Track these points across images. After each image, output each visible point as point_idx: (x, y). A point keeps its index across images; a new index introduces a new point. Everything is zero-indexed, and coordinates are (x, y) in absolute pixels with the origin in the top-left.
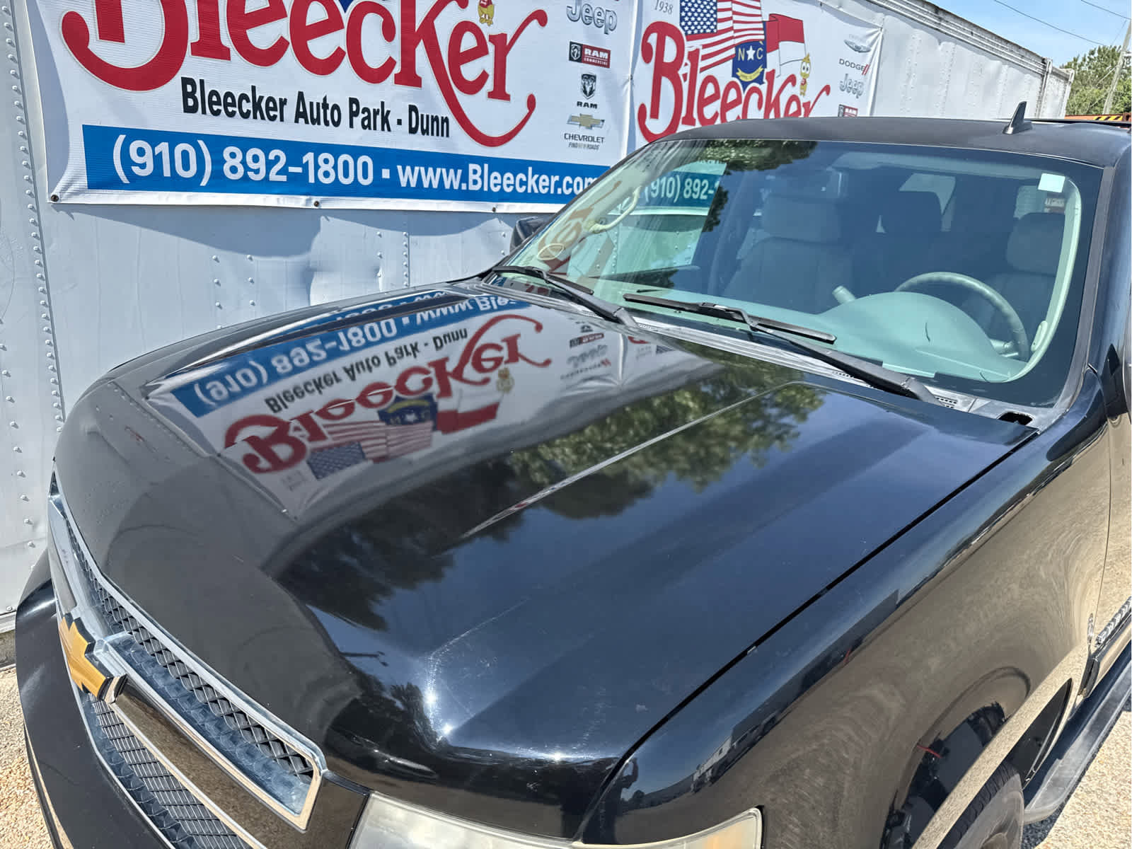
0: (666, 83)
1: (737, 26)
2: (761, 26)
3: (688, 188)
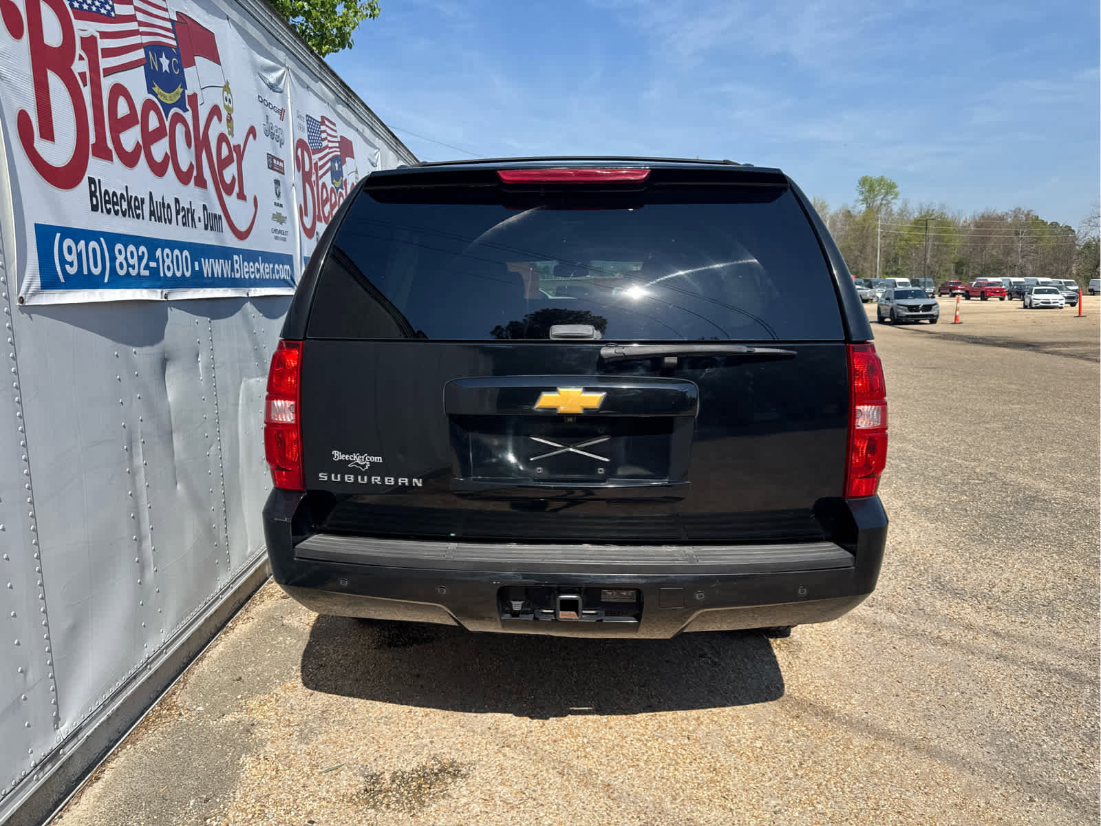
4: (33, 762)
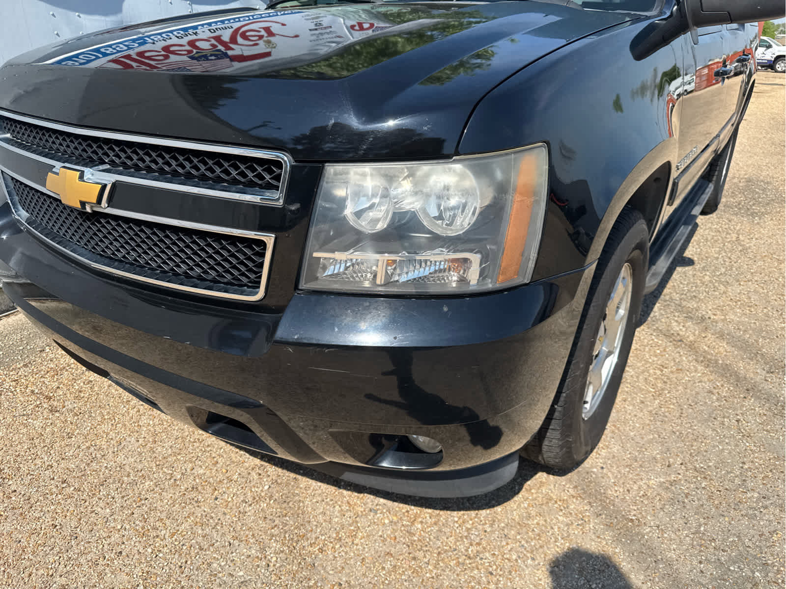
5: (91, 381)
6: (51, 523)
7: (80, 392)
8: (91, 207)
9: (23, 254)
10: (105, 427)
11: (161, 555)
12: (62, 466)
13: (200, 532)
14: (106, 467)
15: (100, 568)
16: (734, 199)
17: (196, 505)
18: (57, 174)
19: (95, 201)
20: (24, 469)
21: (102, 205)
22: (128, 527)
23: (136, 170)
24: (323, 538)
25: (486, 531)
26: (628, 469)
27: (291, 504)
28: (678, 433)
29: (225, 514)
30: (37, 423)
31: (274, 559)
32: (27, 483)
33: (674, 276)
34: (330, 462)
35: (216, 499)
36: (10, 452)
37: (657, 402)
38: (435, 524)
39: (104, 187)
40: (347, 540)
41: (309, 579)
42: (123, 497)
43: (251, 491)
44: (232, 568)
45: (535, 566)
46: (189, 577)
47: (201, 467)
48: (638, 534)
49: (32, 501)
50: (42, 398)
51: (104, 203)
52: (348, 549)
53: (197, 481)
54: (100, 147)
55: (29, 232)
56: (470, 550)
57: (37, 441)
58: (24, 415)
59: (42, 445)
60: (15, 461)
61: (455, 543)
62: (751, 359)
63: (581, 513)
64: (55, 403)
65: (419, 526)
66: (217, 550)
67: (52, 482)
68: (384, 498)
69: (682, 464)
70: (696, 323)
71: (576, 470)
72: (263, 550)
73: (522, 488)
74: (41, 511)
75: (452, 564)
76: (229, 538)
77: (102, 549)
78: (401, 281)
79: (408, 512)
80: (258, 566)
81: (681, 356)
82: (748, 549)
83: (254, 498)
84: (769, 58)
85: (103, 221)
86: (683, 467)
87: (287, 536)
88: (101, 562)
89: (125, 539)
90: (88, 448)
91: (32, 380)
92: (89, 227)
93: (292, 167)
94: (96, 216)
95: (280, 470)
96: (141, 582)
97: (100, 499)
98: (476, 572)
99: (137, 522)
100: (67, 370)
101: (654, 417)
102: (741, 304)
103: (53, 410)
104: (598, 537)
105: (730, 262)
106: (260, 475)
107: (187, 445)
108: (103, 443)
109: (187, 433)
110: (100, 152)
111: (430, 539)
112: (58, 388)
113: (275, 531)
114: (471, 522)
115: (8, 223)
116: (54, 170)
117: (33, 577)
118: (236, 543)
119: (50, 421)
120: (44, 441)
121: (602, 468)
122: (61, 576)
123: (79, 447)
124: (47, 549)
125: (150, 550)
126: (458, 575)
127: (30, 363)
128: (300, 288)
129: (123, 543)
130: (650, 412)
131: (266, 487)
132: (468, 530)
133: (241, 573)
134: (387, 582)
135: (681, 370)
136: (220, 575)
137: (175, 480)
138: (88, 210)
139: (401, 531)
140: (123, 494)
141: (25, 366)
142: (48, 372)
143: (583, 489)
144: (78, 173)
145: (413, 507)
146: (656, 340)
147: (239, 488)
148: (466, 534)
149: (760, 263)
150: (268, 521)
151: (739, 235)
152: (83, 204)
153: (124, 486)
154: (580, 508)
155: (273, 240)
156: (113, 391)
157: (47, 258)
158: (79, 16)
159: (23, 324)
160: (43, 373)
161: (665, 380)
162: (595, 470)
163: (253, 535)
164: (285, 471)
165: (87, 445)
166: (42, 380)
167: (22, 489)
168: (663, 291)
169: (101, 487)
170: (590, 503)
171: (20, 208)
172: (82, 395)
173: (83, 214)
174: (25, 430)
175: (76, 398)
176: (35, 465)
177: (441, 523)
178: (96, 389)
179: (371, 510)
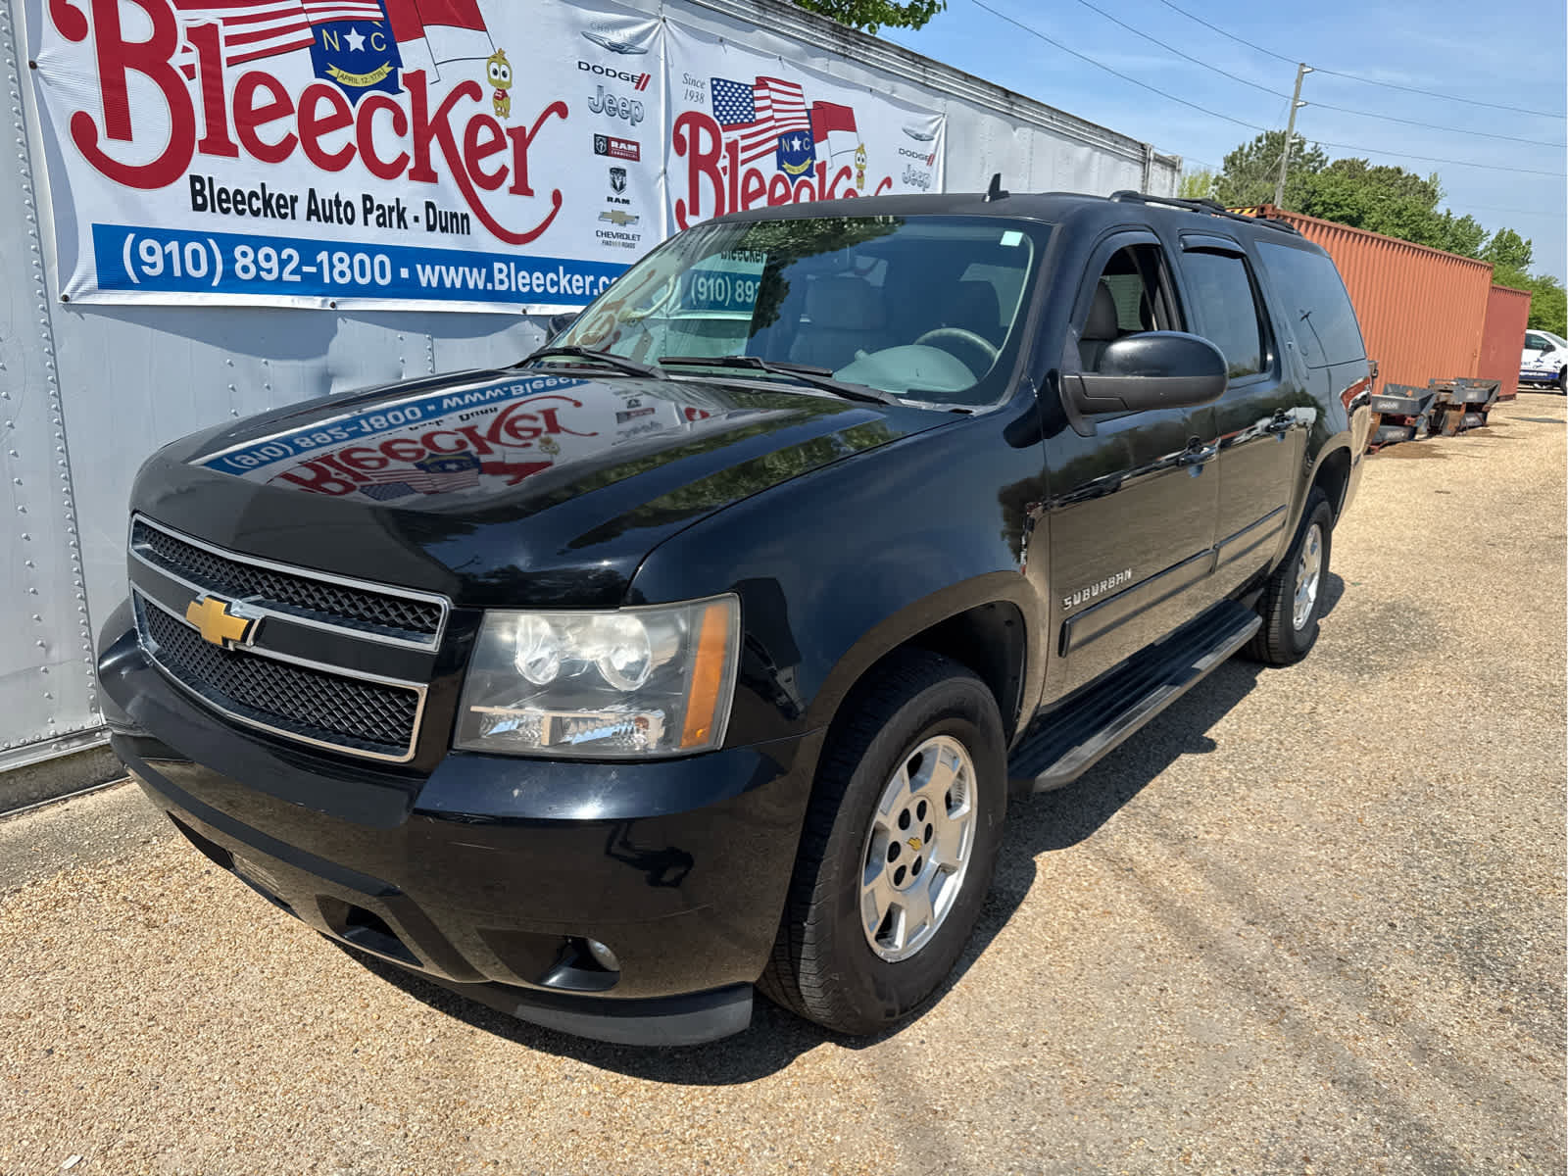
0: (704, 178)
1: (778, 115)
2: (805, 114)
3: (739, 291)
4: (53, 732)
5: (211, 888)
6: (126, 1069)
7: (193, 902)
8: (235, 645)
9: (145, 697)
10: (221, 951)
11: (266, 1115)
12: (152, 998)
13: (324, 1090)
14: (212, 1004)
15: (183, 1125)
16: (1346, 641)
17: (326, 1057)
18: (201, 603)
19: (239, 639)
20: (99, 999)
21: (248, 643)
22: (228, 1079)
23: (289, 605)
24: (490, 1106)
25: (719, 1112)
26: (960, 1046)
27: (457, 1064)
28: (1059, 1002)
29: (363, 1070)
30: (125, 942)
31: (417, 1128)
32: (100, 1017)
33: (1169, 768)
34: (493, 982)
35: (356, 1051)
36: (83, 977)
37: (1048, 957)
38: (651, 1099)
39: (252, 623)
40: (522, 1111)
41: (457, 1154)
42: (228, 1042)
43: (407, 1044)
44: (357, 1136)
45: (773, 1158)
46: (297, 1143)
47: (344, 1010)
48: (935, 1129)
49: (105, 1040)
50: (136, 907)
51: (250, 641)
52: (520, 1122)
53: (335, 1027)
54: (253, 575)
55: (155, 668)
56: (687, 1133)
57: (121, 965)
58: (108, 930)
59: (128, 970)
60: (89, 989)
61: (671, 1123)
62: (1231, 903)
63: (865, 1098)
64: (155, 916)
65: (628, 1101)
66: (342, 1114)
67: (135, 1018)
68: (589, 1063)
69: (1045, 1044)
70: (1170, 845)
71: (882, 1043)
72: (404, 1117)
73: (791, 1062)
74: (116, 1053)
75: (657, 1149)
76: (362, 1100)
77: (190, 1104)
78: (574, 742)
79: (617, 1082)
80: (393, 1136)
81: (1119, 892)
82: (1088, 1157)
83: (408, 1054)
84: (1551, 369)
85: (246, 661)
86: (1045, 1049)
87: (441, 1101)
88: (185, 1118)
89: (221, 1093)
90: (192, 977)
91: (126, 882)
92: (230, 668)
93: (451, 611)
94: (239, 655)
95: (453, 1020)
96: (234, 1144)
97: (197, 1043)
98: (686, 1159)
99: (242, 1074)
100: (178, 871)
101: (1035, 978)
102: (1262, 817)
103: (150, 925)
104: (877, 1129)
105: (1279, 750)
106: (424, 1024)
107: (331, 980)
108: (213, 972)
109: (333, 966)
110: (253, 581)
111: (637, 1118)
112: (162, 895)
113: (428, 1095)
114: (701, 1100)
115: (133, 655)
116: (198, 598)
117: (94, 1131)
118: (370, 1106)
119: (144, 940)
120: (132, 965)
121: (923, 1042)
122: (130, 1132)
123: (179, 975)
124: (117, 1099)
125: (252, 1108)
126: (660, 1162)
127: (126, 858)
128: (455, 747)
129: (218, 1098)
130: (1032, 971)
131: (429, 1040)
132: (695, 1108)
133: (368, 1143)
134: (560, 1164)
135: (1110, 913)
136: (340, 1143)
137: (305, 1025)
138: (231, 647)
139: (601, 1105)
140: (229, 1038)
141: (120, 862)
142: (150, 872)
143: (882, 1068)
144: (225, 605)
145: (626, 1077)
146: (1090, 867)
147: (391, 1039)
148: (689, 1114)
149: (1330, 753)
150: (420, 1082)
151: (1317, 703)
152: (225, 641)
153: (232, 1028)
154: (868, 1091)
155: (425, 691)
156: (240, 903)
157: (173, 703)
158: (266, 363)
159: (123, 803)
160: (143, 873)
161: (1077, 926)
162: (910, 1044)
163: (396, 1098)
164: (460, 1022)
165: (191, 973)
166: (141, 883)
167: (92, 1024)
168: (1138, 791)
169: (201, 1029)
170: (883, 1087)
171: (150, 638)
172: (195, 906)
173: (224, 652)
174: (107, 950)
175: (185, 910)
176: (116, 995)
177: (659, 1098)
178: (216, 898)
179: (566, 1077)
